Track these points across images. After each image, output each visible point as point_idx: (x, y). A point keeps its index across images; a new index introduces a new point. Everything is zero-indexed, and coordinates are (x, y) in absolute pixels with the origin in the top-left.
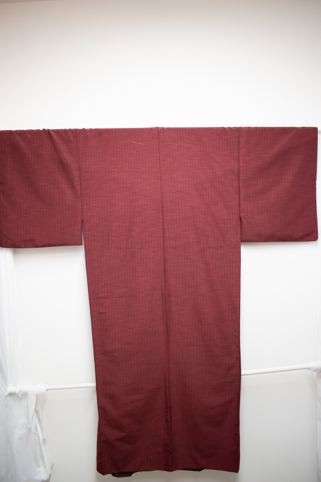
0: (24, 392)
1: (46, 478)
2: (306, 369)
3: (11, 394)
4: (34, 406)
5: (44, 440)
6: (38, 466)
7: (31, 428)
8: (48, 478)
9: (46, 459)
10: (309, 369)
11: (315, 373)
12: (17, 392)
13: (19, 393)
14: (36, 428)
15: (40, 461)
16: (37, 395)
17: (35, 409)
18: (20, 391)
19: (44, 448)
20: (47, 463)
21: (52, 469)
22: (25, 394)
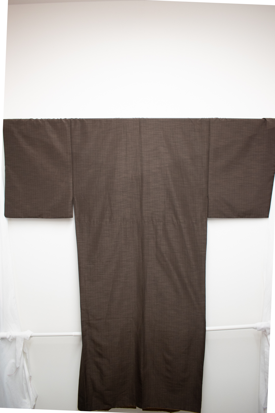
0: (13, 337)
1: (31, 407)
2: (253, 328)
3: (3, 339)
4: (21, 349)
5: (30, 377)
6: (25, 398)
9: (31, 393)
10: (256, 328)
11: (261, 332)
12: (8, 337)
13: (9, 338)
14: (23, 367)
15: (26, 395)
16: (24, 340)
17: (23, 350)
18: (10, 336)
19: (29, 384)
20: (31, 396)
21: (36, 400)
22: (14, 339)
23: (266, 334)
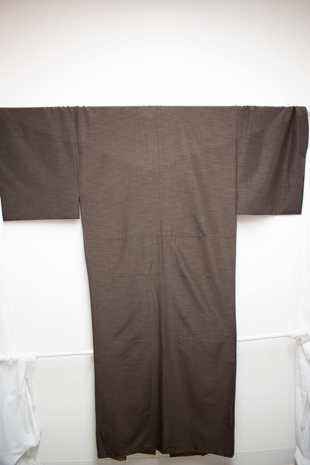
0: (14, 360)
1: (36, 444)
2: (287, 336)
3: (1, 362)
4: (24, 374)
5: (34, 406)
6: (28, 433)
7: (21, 395)
8: (38, 444)
9: (35, 426)
10: (289, 337)
11: (295, 341)
12: (7, 359)
13: (9, 361)
14: (26, 394)
15: (30, 428)
16: (27, 363)
17: (25, 376)
18: (10, 358)
19: (33, 416)
20: (36, 430)
21: (41, 435)
22: (15, 362)
23: (301, 342)
